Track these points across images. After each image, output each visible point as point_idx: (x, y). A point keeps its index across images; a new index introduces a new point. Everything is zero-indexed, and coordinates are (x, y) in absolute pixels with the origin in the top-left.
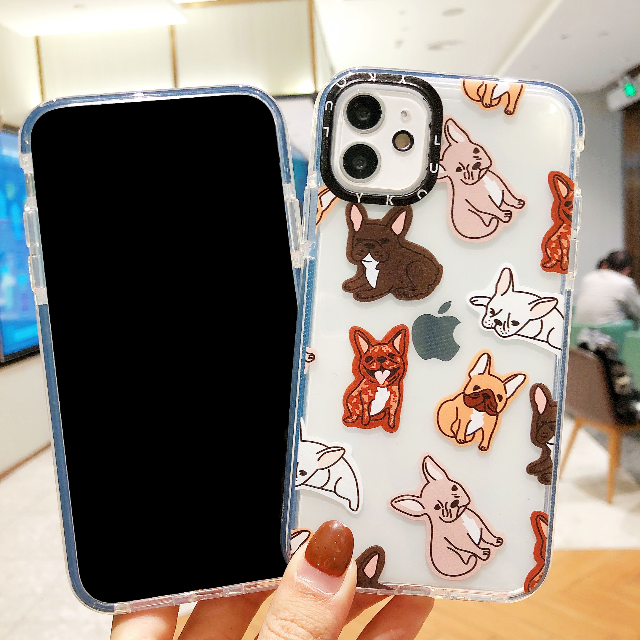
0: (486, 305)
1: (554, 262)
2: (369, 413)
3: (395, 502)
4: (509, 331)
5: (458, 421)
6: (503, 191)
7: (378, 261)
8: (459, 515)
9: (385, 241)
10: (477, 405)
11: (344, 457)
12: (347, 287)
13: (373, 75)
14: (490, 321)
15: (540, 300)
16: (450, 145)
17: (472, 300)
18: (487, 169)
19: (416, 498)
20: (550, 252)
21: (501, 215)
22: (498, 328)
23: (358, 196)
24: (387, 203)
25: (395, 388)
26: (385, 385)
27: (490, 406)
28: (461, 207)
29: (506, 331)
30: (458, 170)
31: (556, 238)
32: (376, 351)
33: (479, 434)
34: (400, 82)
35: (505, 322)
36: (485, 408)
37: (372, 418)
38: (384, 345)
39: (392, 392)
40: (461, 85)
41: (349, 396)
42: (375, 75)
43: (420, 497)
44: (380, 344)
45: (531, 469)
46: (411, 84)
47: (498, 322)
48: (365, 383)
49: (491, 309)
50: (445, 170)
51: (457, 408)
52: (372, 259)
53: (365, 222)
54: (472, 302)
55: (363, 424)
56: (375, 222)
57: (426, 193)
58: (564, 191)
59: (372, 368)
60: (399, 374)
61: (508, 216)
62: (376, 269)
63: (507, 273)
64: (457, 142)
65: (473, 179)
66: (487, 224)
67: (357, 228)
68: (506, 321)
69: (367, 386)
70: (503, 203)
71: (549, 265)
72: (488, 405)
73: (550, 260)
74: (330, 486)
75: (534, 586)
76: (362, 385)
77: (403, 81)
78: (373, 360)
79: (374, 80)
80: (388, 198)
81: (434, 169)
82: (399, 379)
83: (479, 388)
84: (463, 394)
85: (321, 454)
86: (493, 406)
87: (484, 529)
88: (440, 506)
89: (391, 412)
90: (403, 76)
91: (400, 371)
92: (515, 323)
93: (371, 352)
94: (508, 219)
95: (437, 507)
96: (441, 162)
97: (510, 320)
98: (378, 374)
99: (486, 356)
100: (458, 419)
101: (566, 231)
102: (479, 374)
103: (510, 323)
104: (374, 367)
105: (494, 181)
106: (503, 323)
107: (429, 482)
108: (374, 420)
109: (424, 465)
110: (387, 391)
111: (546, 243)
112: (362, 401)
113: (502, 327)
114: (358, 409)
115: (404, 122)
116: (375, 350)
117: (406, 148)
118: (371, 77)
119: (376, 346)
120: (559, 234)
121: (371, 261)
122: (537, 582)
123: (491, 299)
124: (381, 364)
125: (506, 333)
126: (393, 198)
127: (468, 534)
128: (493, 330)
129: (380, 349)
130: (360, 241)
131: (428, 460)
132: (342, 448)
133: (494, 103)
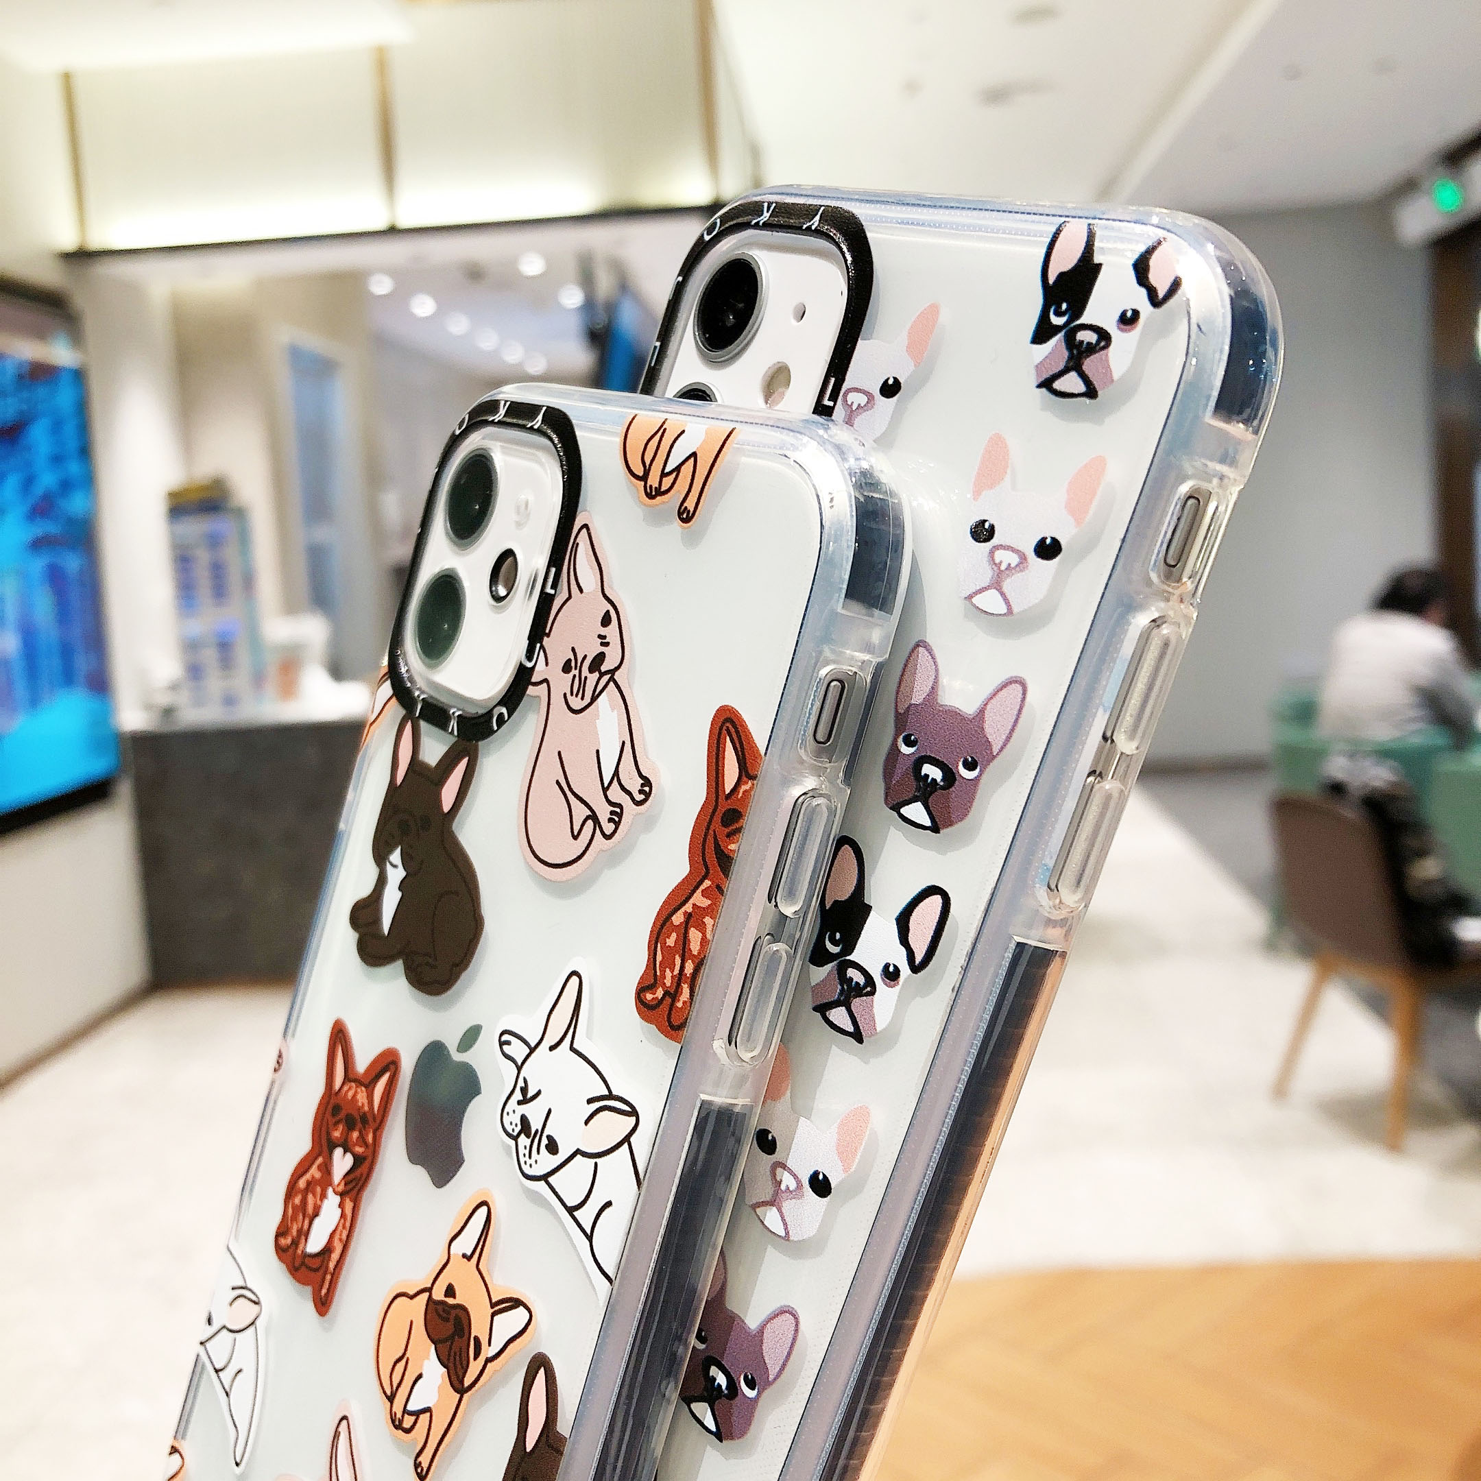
0: (519, 1064)
1: (659, 996)
4: (536, 1161)
5: (405, 1360)
6: (624, 743)
7: (406, 871)
9: (426, 823)
11: (256, 1323)
12: (356, 915)
14: (514, 1114)
15: (608, 1100)
16: (570, 597)
17: (503, 1038)
18: (612, 674)
20: (660, 960)
21: (604, 811)
23: (418, 699)
24: (450, 729)
25: (349, 1206)
26: (340, 1189)
27: (458, 1359)
28: (547, 774)
29: (533, 1160)
30: (566, 666)
31: (683, 918)
32: (350, 1095)
38: (362, 1088)
39: (344, 1214)
41: (295, 1183)
44: (358, 1081)
46: (547, 430)
50: (547, 664)
52: (399, 861)
53: (413, 766)
54: (501, 1044)
56: (425, 771)
57: (507, 717)
58: (731, 774)
59: (335, 1134)
60: (361, 1175)
61: (614, 819)
62: (399, 888)
63: (575, 984)
64: (581, 591)
65: (582, 696)
66: (576, 833)
67: (400, 777)
69: (319, 1175)
70: (615, 780)
71: (649, 996)
72: (455, 1353)
73: (654, 986)
76: (315, 1170)
78: (340, 1116)
80: (453, 716)
81: (530, 656)
82: (358, 1187)
83: (454, 1296)
84: (428, 1294)
85: (236, 1295)
86: (461, 1363)
89: (330, 1264)
91: (365, 1169)
92: (552, 1146)
93: (343, 1093)
94: (611, 825)
96: (545, 641)
99: (484, 1212)
101: (705, 903)
104: (338, 1134)
105: (615, 710)
109: (337, 1436)
111: (662, 928)
112: (305, 1207)
113: (528, 1143)
114: (297, 1224)
115: (519, 528)
116: (348, 1094)
117: (504, 594)
118: (499, 411)
119: (353, 1084)
120: (690, 910)
121: (397, 867)
123: (532, 1051)
124: (347, 1134)
125: (531, 1166)
126: (459, 716)
129: (356, 1094)
131: (344, 1428)
132: (259, 1302)
133: (667, 482)
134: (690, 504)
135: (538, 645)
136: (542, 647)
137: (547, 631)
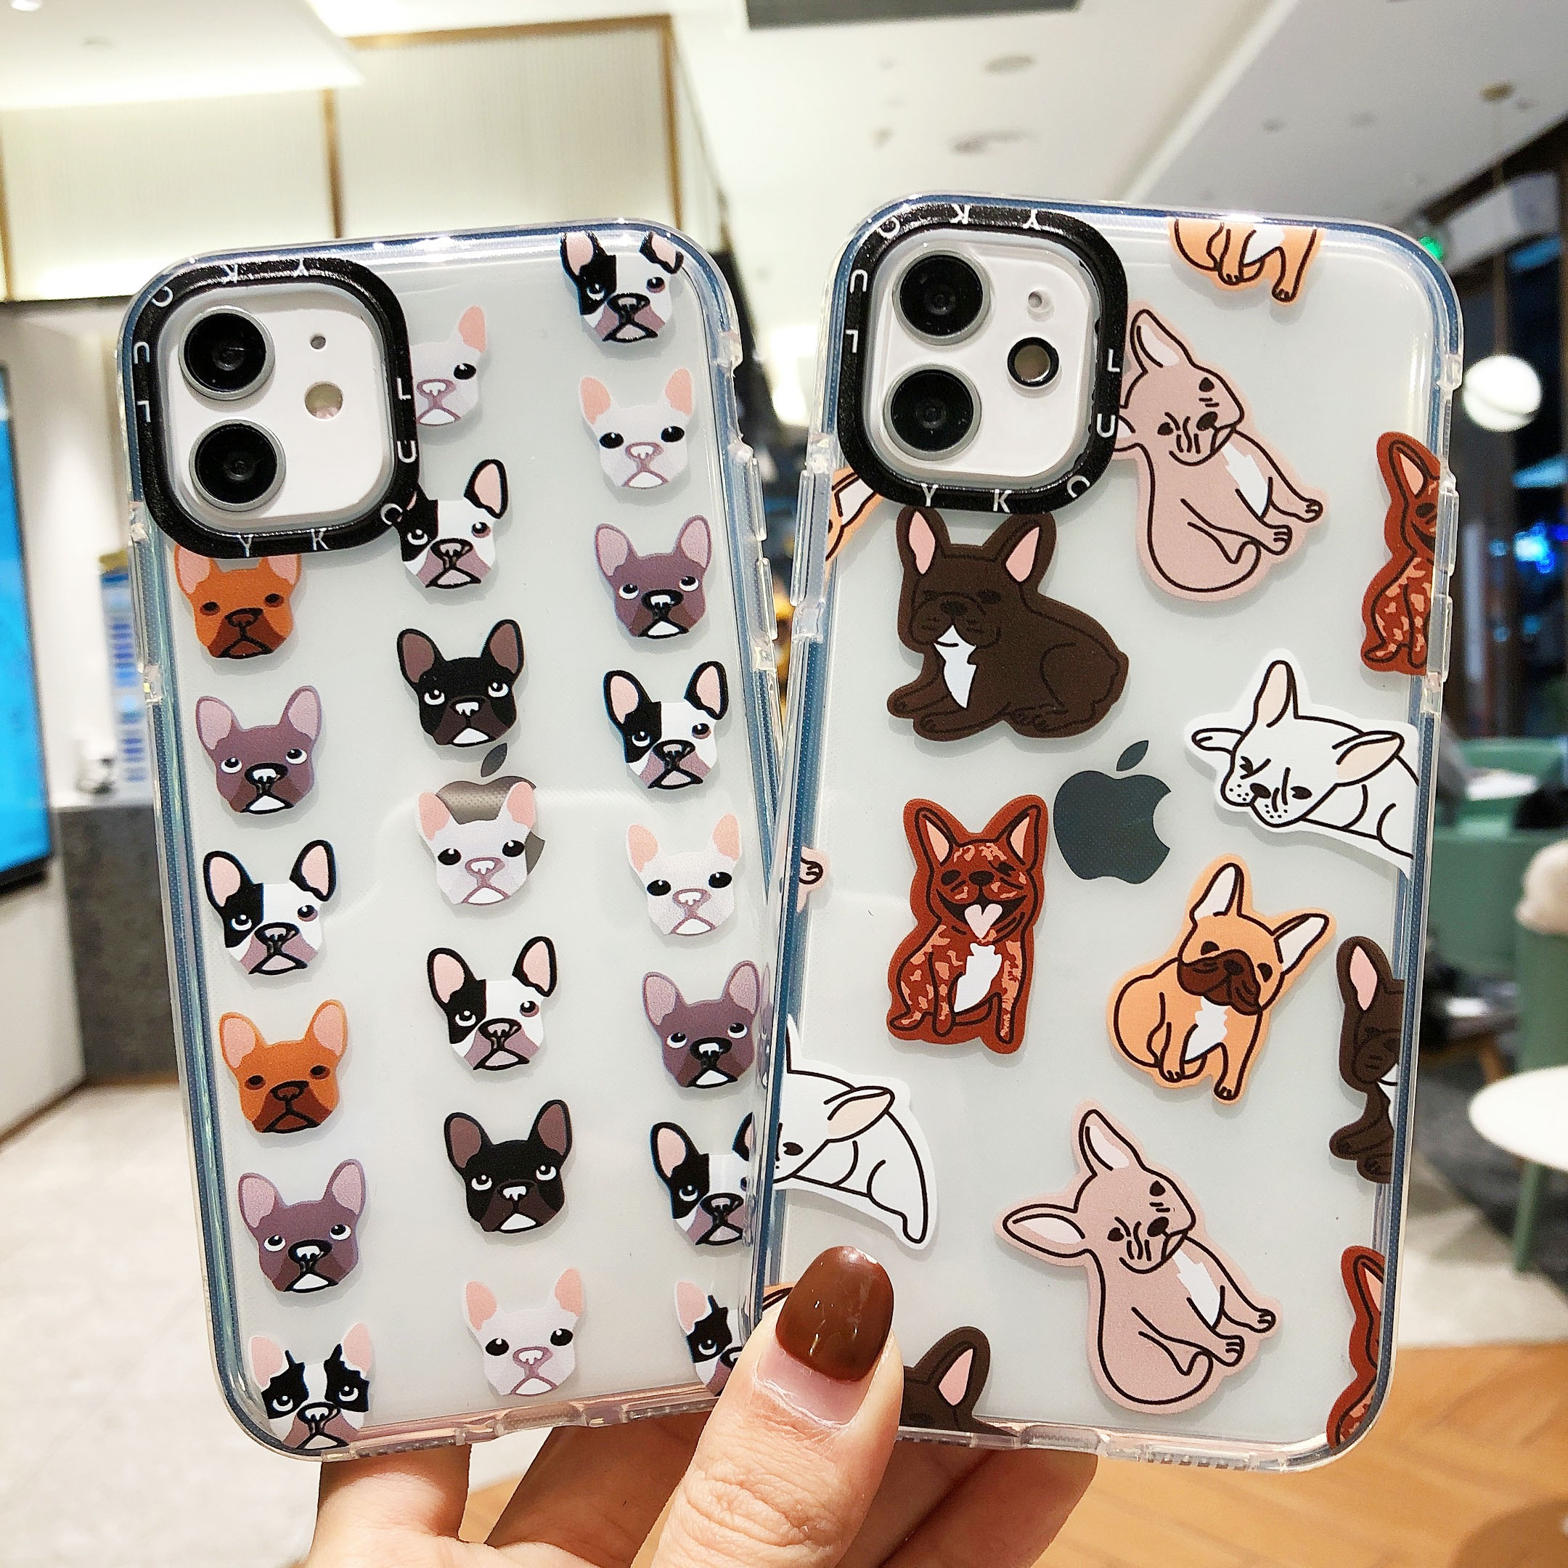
0: (1231, 749)
1: (1393, 648)
2: (952, 1008)
3: (1015, 1222)
4: (1286, 811)
5: (1165, 1026)
6: (1270, 479)
7: (973, 645)
8: (1167, 1253)
9: (991, 597)
10: (1211, 990)
11: (890, 1110)
12: (899, 704)
13: (962, 209)
14: (1240, 787)
15: (1360, 738)
16: (1145, 371)
17: (1199, 737)
18: (1233, 428)
19: (1065, 1213)
20: (1383, 624)
21: (1266, 536)
22: (1261, 803)
23: (926, 491)
24: (995, 508)
25: (1014, 947)
26: (990, 938)
27: (1242, 990)
28: (1172, 520)
29: (1281, 812)
30: (1164, 429)
31: (1398, 590)
32: (968, 857)
33: (1215, 1059)
34: (1026, 226)
35: (1277, 790)
36: (1230, 996)
37: (958, 1019)
38: (988, 844)
39: (1007, 956)
40: (1170, 232)
41: (903, 964)
42: (967, 208)
43: (1075, 1210)
44: (978, 841)
45: (1342, 1144)
46: (1052, 230)
47: (1259, 791)
48: (941, 935)
49: (1243, 758)
50: (1133, 431)
51: (1162, 995)
52: (958, 639)
53: (943, 551)
54: (1198, 743)
55: (935, 1031)
56: (967, 552)
57: (1088, 484)
58: (1414, 478)
59: (958, 897)
60: (1023, 915)
61: (1283, 540)
62: (969, 662)
63: (1280, 671)
64: (1160, 365)
65: (1198, 451)
66: (1233, 558)
67: (923, 565)
68: (1280, 787)
69: (945, 941)
70: (1271, 508)
71: (1380, 654)
72: (1237, 989)
73: (1383, 644)
74: (858, 1182)
75: (1351, 1431)
76: (936, 940)
77: (1032, 223)
78: (960, 880)
79: (965, 222)
80: (996, 497)
81: (1106, 428)
82: (1023, 924)
83: (1217, 948)
84: (1176, 963)
85: (837, 1104)
86: (1249, 991)
87: (1229, 1290)
88: (1123, 1231)
89: (1004, 1005)
90: (1034, 212)
91: (1026, 907)
92: (1302, 793)
93: (955, 860)
94: (1281, 545)
95: (1115, 1235)
96: (1122, 412)
97: (1290, 785)
98: (973, 913)
99: (1231, 870)
100: (1166, 1022)
102: (1216, 914)
103: (1290, 793)
104: (964, 895)
105: (1249, 457)
106: (1272, 792)
107: (1094, 1174)
108: (961, 1024)
109: (1084, 1132)
110: (995, 953)
111: (1374, 602)
112: (933, 977)
113: (1269, 801)
114: (926, 996)
115: (1036, 317)
116: (965, 857)
117: (1040, 379)
118: (957, 215)
119: (970, 846)
120: (1406, 582)
121: (956, 645)
122: (1358, 1419)
123: (1244, 735)
124: (981, 890)
125: (1280, 816)
126: (1009, 495)
127: (1189, 1300)
128: (1249, 809)
129: (978, 852)
130: (930, 595)
131: (1093, 1121)
132: (886, 1091)
133: (1248, 272)
134: (1287, 286)
135: (1113, 417)
136: (1119, 417)
137: (1122, 402)
